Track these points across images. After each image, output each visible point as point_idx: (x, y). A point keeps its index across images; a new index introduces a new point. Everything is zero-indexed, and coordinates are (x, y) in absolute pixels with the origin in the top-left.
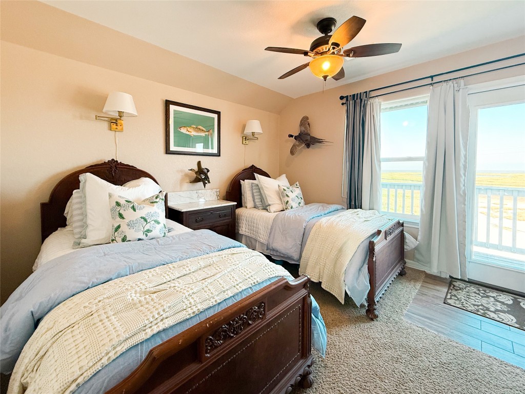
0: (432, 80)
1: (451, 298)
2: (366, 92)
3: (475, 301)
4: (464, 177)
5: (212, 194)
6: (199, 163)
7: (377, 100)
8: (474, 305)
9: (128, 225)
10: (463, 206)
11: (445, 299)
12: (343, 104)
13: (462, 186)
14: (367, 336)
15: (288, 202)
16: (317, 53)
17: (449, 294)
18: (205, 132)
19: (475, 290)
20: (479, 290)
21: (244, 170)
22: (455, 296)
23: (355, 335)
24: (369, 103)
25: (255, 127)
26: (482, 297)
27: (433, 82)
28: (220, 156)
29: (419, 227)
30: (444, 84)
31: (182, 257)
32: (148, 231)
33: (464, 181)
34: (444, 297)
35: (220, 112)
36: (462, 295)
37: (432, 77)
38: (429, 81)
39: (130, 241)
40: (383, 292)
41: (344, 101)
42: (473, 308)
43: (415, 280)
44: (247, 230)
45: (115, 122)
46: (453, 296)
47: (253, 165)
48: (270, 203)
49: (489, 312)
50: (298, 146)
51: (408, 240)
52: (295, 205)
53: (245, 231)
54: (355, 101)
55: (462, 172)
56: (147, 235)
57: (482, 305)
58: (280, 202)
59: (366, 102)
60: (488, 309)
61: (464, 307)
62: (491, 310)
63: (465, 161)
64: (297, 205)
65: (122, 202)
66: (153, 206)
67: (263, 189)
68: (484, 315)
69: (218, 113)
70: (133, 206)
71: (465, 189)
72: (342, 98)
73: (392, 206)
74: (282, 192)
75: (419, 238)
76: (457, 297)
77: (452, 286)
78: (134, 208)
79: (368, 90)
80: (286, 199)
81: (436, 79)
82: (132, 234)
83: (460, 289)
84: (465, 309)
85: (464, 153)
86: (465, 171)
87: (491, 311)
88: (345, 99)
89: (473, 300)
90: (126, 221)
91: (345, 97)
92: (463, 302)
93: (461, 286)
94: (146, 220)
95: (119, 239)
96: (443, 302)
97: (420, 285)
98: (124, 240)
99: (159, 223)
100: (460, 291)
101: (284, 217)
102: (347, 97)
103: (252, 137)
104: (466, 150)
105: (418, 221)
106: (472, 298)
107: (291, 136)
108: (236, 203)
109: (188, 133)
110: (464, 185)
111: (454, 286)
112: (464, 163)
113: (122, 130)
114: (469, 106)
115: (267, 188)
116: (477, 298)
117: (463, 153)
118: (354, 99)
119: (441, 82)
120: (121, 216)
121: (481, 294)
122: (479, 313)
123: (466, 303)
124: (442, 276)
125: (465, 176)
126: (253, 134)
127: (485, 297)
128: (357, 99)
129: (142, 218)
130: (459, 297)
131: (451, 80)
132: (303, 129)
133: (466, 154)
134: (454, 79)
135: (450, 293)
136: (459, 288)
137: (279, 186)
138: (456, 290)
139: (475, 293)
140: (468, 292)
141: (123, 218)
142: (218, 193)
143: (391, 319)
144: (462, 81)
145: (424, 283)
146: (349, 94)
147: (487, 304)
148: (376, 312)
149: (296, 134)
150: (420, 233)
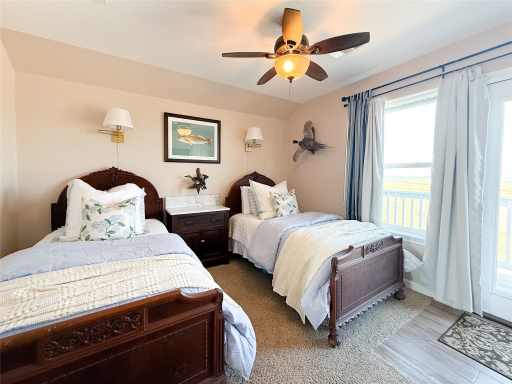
0: (443, 71)
1: (451, 336)
2: (368, 91)
3: (485, 345)
4: (480, 188)
5: (211, 199)
6: (198, 170)
7: (379, 99)
8: (480, 349)
9: (93, 226)
10: (478, 223)
11: (444, 335)
12: (345, 106)
13: (476, 198)
14: (317, 364)
15: (278, 209)
16: (281, 54)
17: (451, 331)
18: (204, 140)
19: (493, 330)
20: (499, 331)
21: (245, 176)
22: (459, 334)
23: (303, 360)
24: (371, 103)
25: (255, 134)
26: (499, 340)
27: (444, 72)
28: (220, 163)
29: (424, 245)
30: (456, 74)
31: (111, 259)
32: (111, 232)
33: (480, 192)
34: (442, 333)
35: (220, 121)
36: (469, 334)
37: (443, 67)
38: (440, 71)
39: (92, 240)
40: (353, 317)
41: (346, 102)
42: (476, 353)
43: (414, 306)
44: (239, 236)
45: (117, 134)
46: (456, 333)
47: (255, 172)
48: (262, 210)
49: (499, 362)
50: (301, 152)
51: (408, 259)
52: (285, 213)
53: (237, 237)
54: (357, 102)
55: (477, 181)
56: (109, 236)
57: (493, 351)
58: (272, 209)
59: (368, 102)
60: (499, 358)
61: (465, 349)
62: (503, 359)
63: (482, 168)
64: (288, 213)
65: (91, 205)
66: (120, 210)
67: (256, 196)
68: (488, 365)
69: (218, 122)
70: (100, 209)
71: (481, 202)
72: (344, 99)
73: (391, 219)
74: (273, 200)
75: (424, 258)
76: (460, 335)
77: (462, 320)
78: (100, 211)
79: (370, 89)
80: (277, 206)
81: (447, 69)
82: (95, 234)
83: (472, 326)
84: (464, 352)
85: (481, 157)
86: (482, 178)
87: (502, 361)
88: (347, 100)
89: (482, 343)
90: (91, 222)
91: (347, 98)
92: (466, 343)
93: (474, 323)
94: (109, 222)
95: (83, 238)
96: (438, 338)
97: (417, 314)
98: (87, 239)
99: (123, 225)
100: (470, 329)
101: (266, 225)
102: (349, 98)
103: (253, 144)
104: (483, 154)
105: (424, 238)
106: (482, 339)
107: (295, 142)
108: (229, 209)
109: (186, 142)
110: (480, 198)
111: (465, 321)
112: (480, 170)
113: (123, 141)
114: (487, 98)
115: (259, 194)
116: (490, 341)
117: (478, 156)
118: (355, 100)
119: (453, 71)
120: (88, 218)
121: (499, 337)
122: (482, 361)
123: (470, 346)
124: (453, 307)
125: (481, 185)
126: (254, 141)
127: (503, 341)
128: (359, 99)
129: (105, 220)
130: (464, 335)
131: (464, 68)
132: (307, 134)
133: (483, 159)
134: (468, 67)
135: (454, 329)
136: (469, 325)
137: (270, 193)
138: (465, 326)
139: (491, 334)
140: (480, 331)
141: (89, 220)
142: (218, 199)
143: (356, 349)
144: (478, 69)
145: (424, 312)
146: (350, 95)
147: (502, 351)
148: (339, 339)
149: (300, 140)
150: (425, 252)
